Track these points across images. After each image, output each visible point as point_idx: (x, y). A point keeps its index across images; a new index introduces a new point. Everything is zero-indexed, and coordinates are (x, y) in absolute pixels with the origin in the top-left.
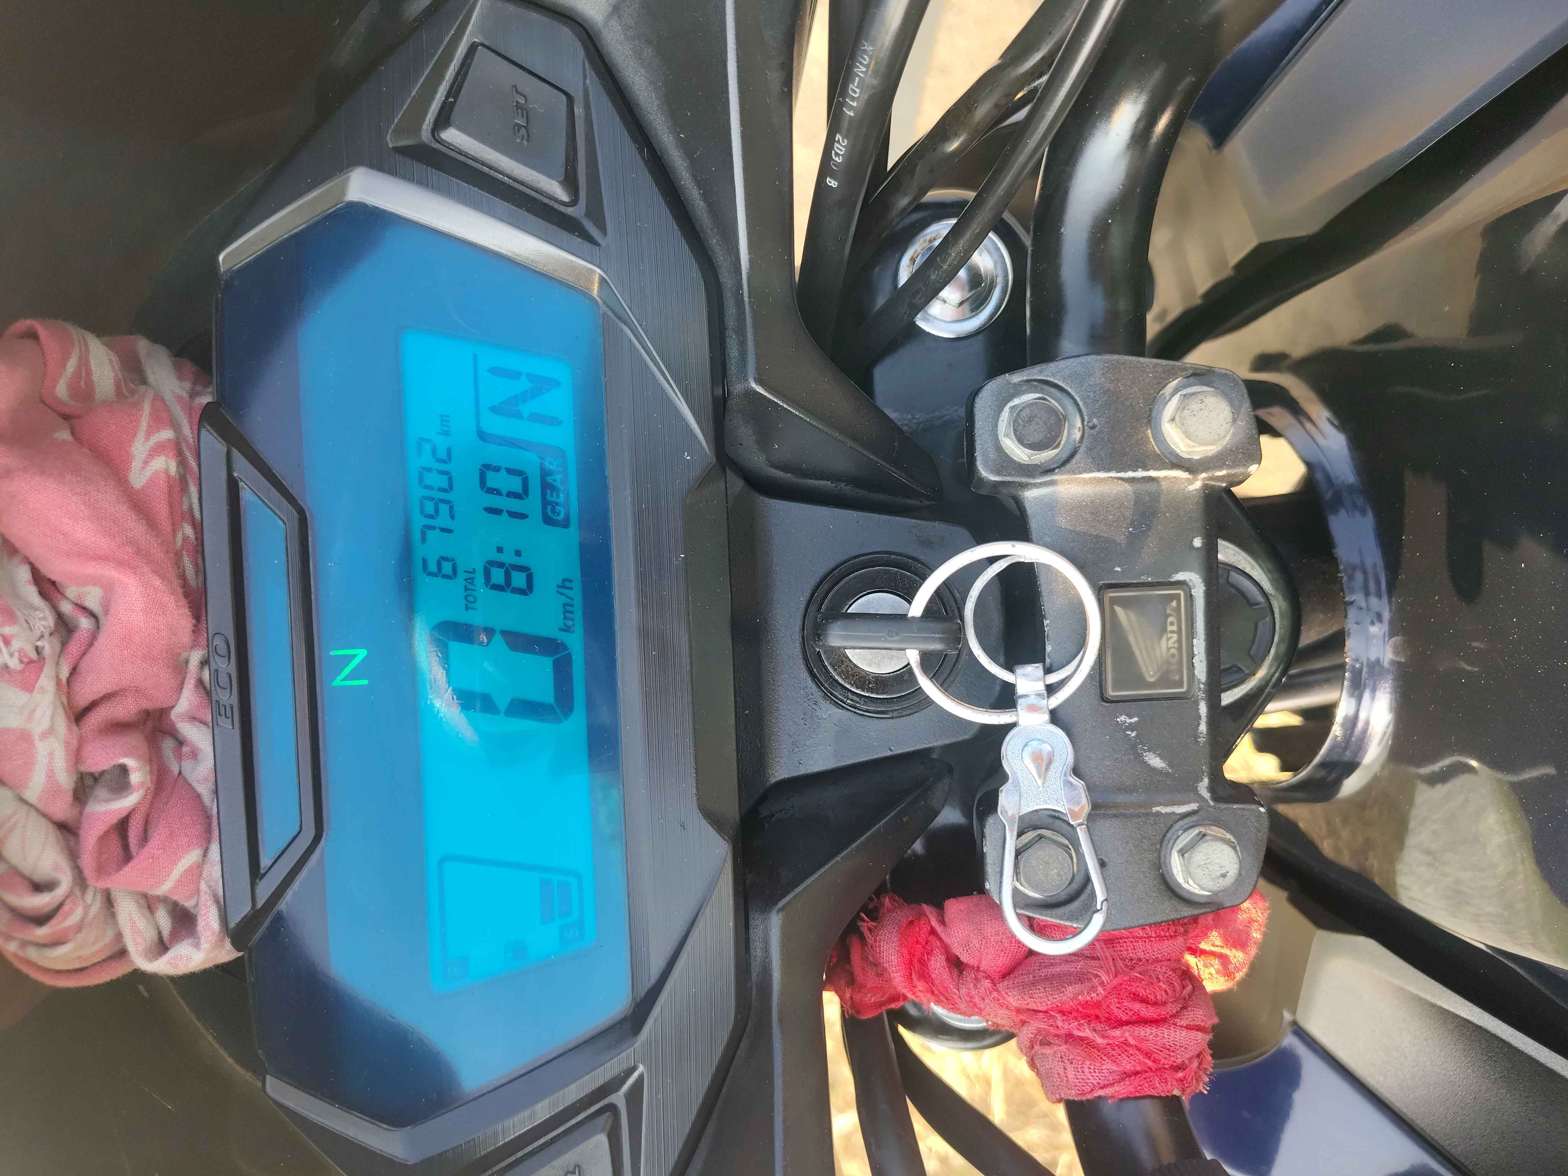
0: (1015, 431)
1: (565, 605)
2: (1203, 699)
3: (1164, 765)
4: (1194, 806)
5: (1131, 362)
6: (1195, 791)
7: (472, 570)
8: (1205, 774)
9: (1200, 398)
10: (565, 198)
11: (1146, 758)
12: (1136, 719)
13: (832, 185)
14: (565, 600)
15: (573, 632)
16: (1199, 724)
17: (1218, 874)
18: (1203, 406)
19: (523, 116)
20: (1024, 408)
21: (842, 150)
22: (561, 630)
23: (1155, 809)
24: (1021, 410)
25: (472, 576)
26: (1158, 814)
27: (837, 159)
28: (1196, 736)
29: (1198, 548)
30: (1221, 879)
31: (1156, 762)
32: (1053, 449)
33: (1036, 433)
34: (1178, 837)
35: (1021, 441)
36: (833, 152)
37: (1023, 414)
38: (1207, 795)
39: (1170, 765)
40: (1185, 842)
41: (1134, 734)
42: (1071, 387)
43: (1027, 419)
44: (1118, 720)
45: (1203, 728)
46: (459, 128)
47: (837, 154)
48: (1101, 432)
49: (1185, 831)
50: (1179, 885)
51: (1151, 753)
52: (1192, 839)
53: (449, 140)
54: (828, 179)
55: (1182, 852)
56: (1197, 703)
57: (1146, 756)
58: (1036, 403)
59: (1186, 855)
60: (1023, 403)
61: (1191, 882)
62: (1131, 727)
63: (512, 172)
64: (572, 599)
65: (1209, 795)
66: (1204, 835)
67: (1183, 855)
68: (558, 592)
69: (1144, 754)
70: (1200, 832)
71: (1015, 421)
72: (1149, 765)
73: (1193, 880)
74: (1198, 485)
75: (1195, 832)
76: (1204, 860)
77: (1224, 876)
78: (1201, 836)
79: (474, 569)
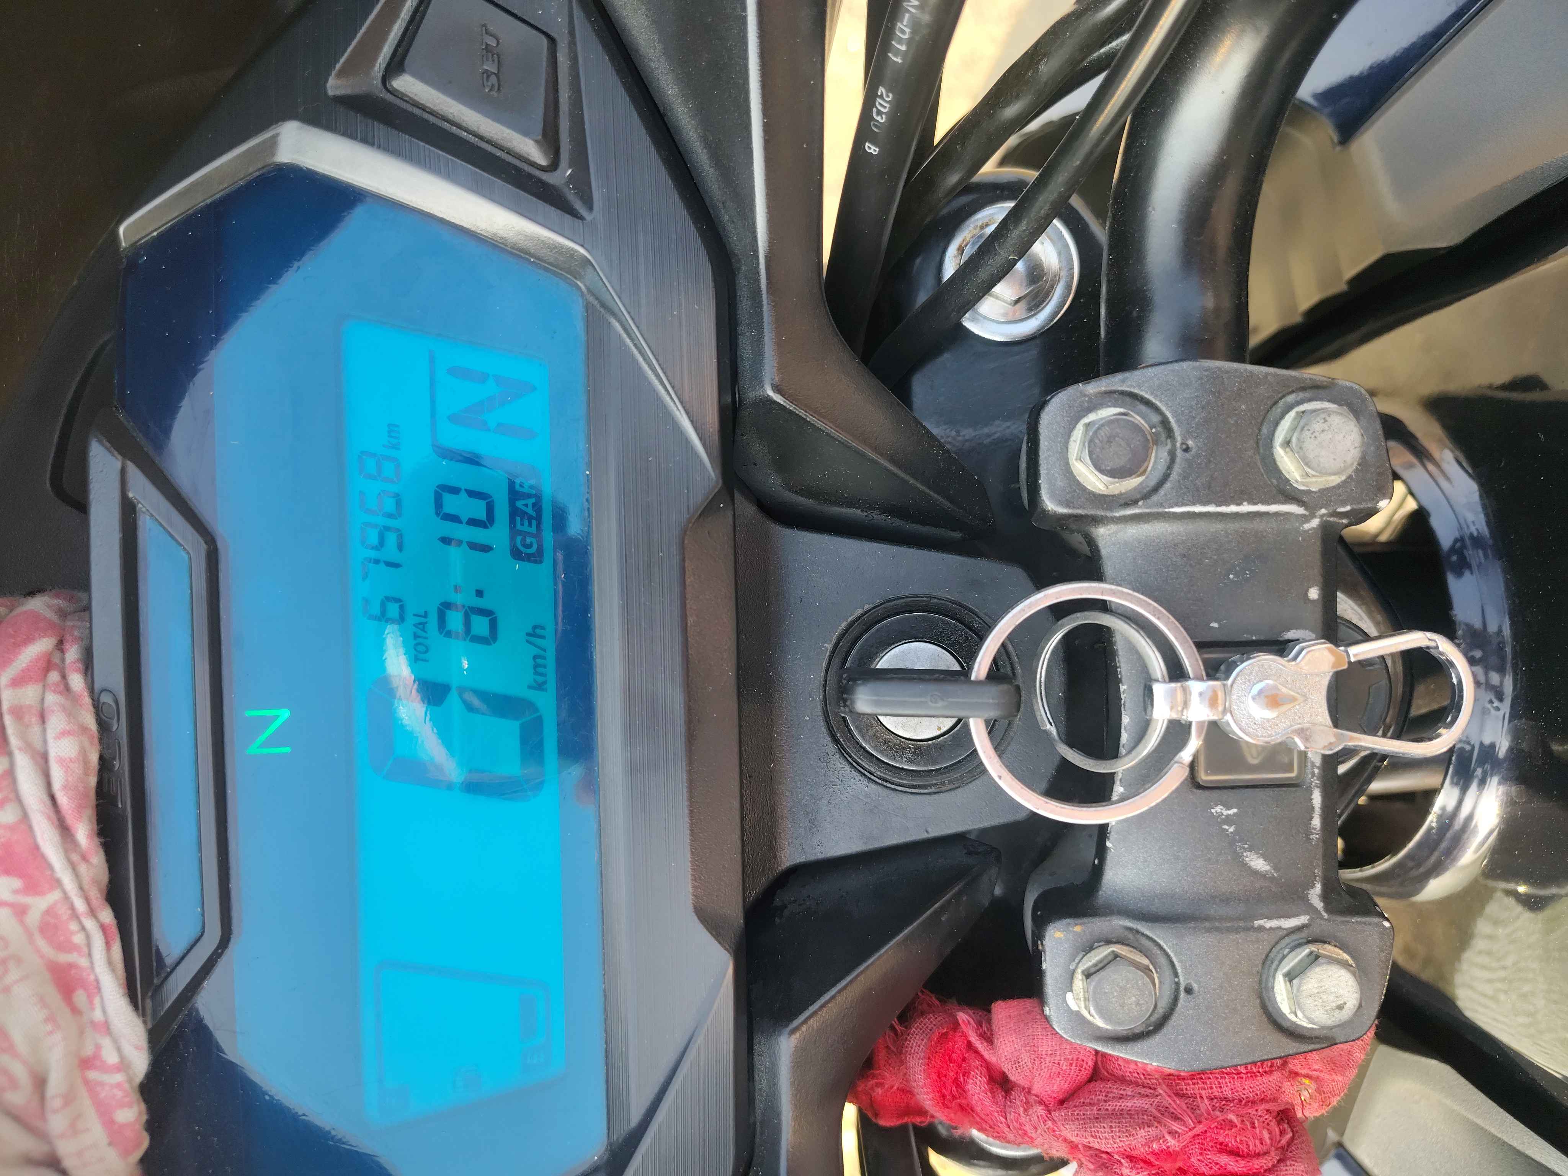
0: (1091, 454)
1: (535, 657)
2: (1317, 787)
3: (1268, 868)
4: (1303, 919)
5: (1236, 370)
6: (1305, 899)
7: (423, 614)
8: (1317, 878)
9: (1323, 416)
10: (542, 161)
11: (1247, 859)
12: (1235, 810)
13: (871, 151)
14: (535, 651)
15: (545, 690)
16: (1311, 818)
17: (1334, 1005)
18: (1326, 426)
19: (493, 60)
20: (1103, 425)
21: (885, 107)
22: (530, 687)
23: (1257, 923)
24: (1099, 429)
25: (423, 620)
26: (1261, 928)
27: (879, 118)
28: (1308, 833)
29: (1314, 601)
30: (1337, 1012)
31: (1259, 864)
32: (1139, 476)
33: (1119, 457)
34: (1284, 957)
35: (1098, 466)
36: (875, 110)
37: (1102, 433)
38: (1319, 904)
39: (1276, 868)
40: (1292, 964)
41: (1231, 830)
42: (1161, 401)
43: (1105, 439)
44: (1213, 811)
45: (1316, 822)
46: (414, 75)
47: (879, 113)
48: (1198, 456)
49: (1292, 949)
50: (1283, 1015)
51: (1253, 853)
52: (1301, 960)
53: (402, 90)
54: (867, 144)
55: (1290, 977)
56: (1311, 793)
57: (1247, 856)
58: (1117, 420)
59: (1294, 982)
60: (1101, 419)
61: (1299, 1013)
62: (1228, 820)
63: (478, 128)
64: (545, 651)
65: (1322, 904)
66: (1317, 957)
67: (1290, 981)
68: (528, 641)
69: (1245, 854)
70: (1311, 953)
71: (1091, 441)
72: (1250, 867)
73: (1303, 1012)
74: (1315, 523)
75: (1306, 950)
76: (1317, 988)
77: (1340, 1007)
78: (1313, 957)
79: (426, 612)
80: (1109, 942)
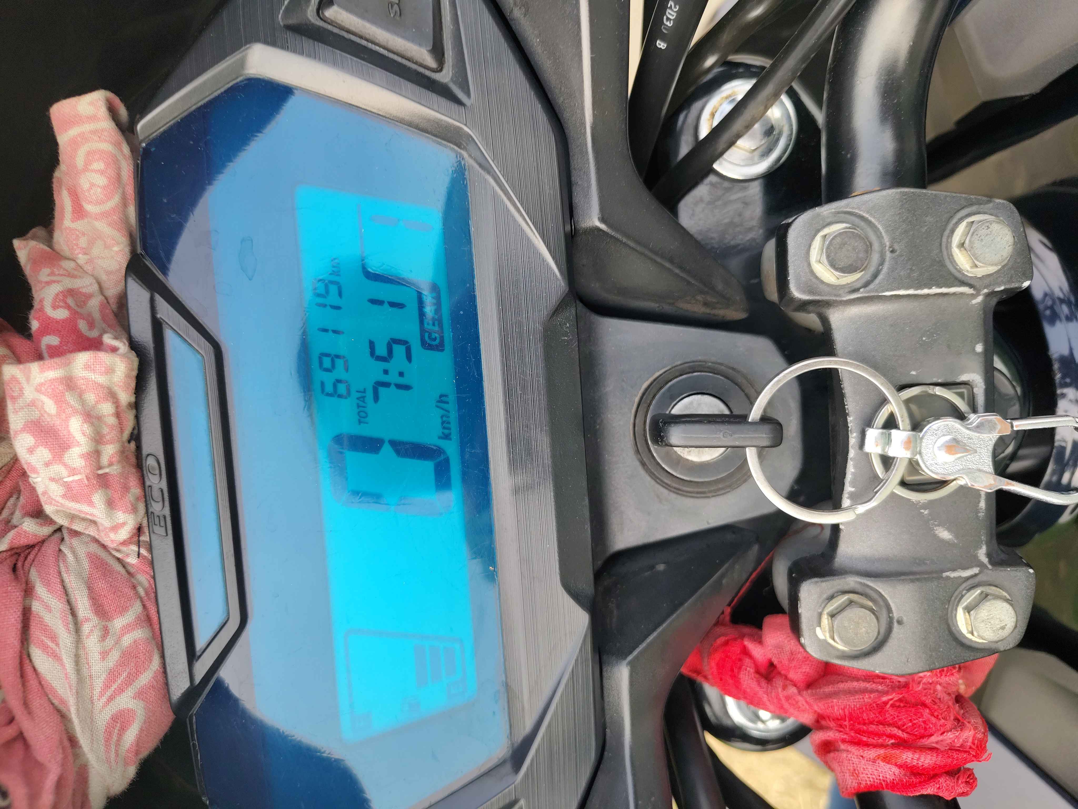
1: (442, 417)
3: (951, 537)
4: (976, 570)
5: (925, 194)
6: (976, 557)
7: (363, 390)
8: (983, 542)
9: (987, 224)
10: (432, 64)
13: (661, 47)
14: (443, 412)
16: (979, 501)
17: (999, 626)
18: (989, 232)
20: (835, 236)
21: (673, 16)
22: (440, 438)
23: (945, 575)
24: (833, 239)
25: (363, 395)
26: (948, 578)
27: (668, 23)
28: (977, 512)
29: (979, 353)
30: (1000, 630)
31: (945, 535)
32: (861, 271)
34: (963, 596)
35: (833, 265)
36: (665, 18)
37: (835, 242)
38: (985, 560)
39: (957, 536)
40: (968, 601)
41: (926, 512)
42: (874, 217)
43: (838, 246)
45: (982, 505)
46: (341, 7)
47: (668, 19)
48: (901, 256)
49: (969, 590)
50: (963, 635)
51: (941, 527)
52: (975, 598)
53: (332, 18)
54: (658, 42)
58: (846, 232)
61: (975, 633)
62: (924, 506)
63: (386, 42)
64: (449, 412)
66: (987, 595)
67: (969, 612)
69: (935, 528)
70: (982, 592)
71: (827, 248)
72: (938, 537)
73: (978, 632)
74: (980, 299)
75: (978, 591)
76: (987, 616)
77: (1003, 628)
78: (983, 595)
80: (845, 592)
